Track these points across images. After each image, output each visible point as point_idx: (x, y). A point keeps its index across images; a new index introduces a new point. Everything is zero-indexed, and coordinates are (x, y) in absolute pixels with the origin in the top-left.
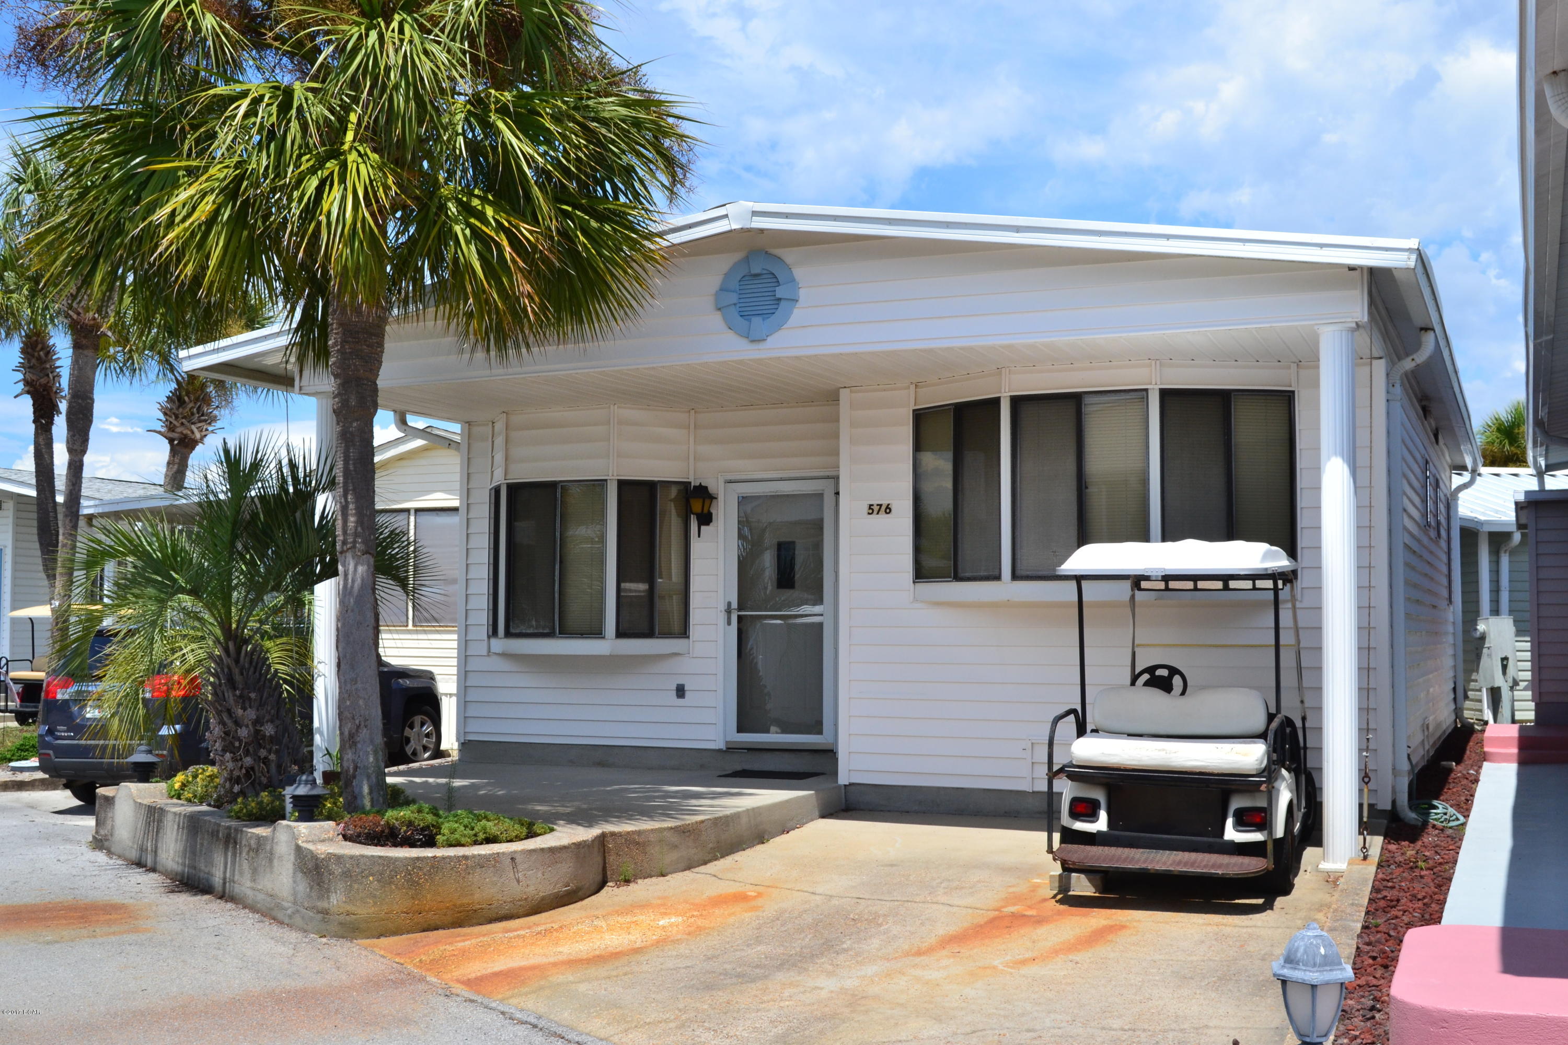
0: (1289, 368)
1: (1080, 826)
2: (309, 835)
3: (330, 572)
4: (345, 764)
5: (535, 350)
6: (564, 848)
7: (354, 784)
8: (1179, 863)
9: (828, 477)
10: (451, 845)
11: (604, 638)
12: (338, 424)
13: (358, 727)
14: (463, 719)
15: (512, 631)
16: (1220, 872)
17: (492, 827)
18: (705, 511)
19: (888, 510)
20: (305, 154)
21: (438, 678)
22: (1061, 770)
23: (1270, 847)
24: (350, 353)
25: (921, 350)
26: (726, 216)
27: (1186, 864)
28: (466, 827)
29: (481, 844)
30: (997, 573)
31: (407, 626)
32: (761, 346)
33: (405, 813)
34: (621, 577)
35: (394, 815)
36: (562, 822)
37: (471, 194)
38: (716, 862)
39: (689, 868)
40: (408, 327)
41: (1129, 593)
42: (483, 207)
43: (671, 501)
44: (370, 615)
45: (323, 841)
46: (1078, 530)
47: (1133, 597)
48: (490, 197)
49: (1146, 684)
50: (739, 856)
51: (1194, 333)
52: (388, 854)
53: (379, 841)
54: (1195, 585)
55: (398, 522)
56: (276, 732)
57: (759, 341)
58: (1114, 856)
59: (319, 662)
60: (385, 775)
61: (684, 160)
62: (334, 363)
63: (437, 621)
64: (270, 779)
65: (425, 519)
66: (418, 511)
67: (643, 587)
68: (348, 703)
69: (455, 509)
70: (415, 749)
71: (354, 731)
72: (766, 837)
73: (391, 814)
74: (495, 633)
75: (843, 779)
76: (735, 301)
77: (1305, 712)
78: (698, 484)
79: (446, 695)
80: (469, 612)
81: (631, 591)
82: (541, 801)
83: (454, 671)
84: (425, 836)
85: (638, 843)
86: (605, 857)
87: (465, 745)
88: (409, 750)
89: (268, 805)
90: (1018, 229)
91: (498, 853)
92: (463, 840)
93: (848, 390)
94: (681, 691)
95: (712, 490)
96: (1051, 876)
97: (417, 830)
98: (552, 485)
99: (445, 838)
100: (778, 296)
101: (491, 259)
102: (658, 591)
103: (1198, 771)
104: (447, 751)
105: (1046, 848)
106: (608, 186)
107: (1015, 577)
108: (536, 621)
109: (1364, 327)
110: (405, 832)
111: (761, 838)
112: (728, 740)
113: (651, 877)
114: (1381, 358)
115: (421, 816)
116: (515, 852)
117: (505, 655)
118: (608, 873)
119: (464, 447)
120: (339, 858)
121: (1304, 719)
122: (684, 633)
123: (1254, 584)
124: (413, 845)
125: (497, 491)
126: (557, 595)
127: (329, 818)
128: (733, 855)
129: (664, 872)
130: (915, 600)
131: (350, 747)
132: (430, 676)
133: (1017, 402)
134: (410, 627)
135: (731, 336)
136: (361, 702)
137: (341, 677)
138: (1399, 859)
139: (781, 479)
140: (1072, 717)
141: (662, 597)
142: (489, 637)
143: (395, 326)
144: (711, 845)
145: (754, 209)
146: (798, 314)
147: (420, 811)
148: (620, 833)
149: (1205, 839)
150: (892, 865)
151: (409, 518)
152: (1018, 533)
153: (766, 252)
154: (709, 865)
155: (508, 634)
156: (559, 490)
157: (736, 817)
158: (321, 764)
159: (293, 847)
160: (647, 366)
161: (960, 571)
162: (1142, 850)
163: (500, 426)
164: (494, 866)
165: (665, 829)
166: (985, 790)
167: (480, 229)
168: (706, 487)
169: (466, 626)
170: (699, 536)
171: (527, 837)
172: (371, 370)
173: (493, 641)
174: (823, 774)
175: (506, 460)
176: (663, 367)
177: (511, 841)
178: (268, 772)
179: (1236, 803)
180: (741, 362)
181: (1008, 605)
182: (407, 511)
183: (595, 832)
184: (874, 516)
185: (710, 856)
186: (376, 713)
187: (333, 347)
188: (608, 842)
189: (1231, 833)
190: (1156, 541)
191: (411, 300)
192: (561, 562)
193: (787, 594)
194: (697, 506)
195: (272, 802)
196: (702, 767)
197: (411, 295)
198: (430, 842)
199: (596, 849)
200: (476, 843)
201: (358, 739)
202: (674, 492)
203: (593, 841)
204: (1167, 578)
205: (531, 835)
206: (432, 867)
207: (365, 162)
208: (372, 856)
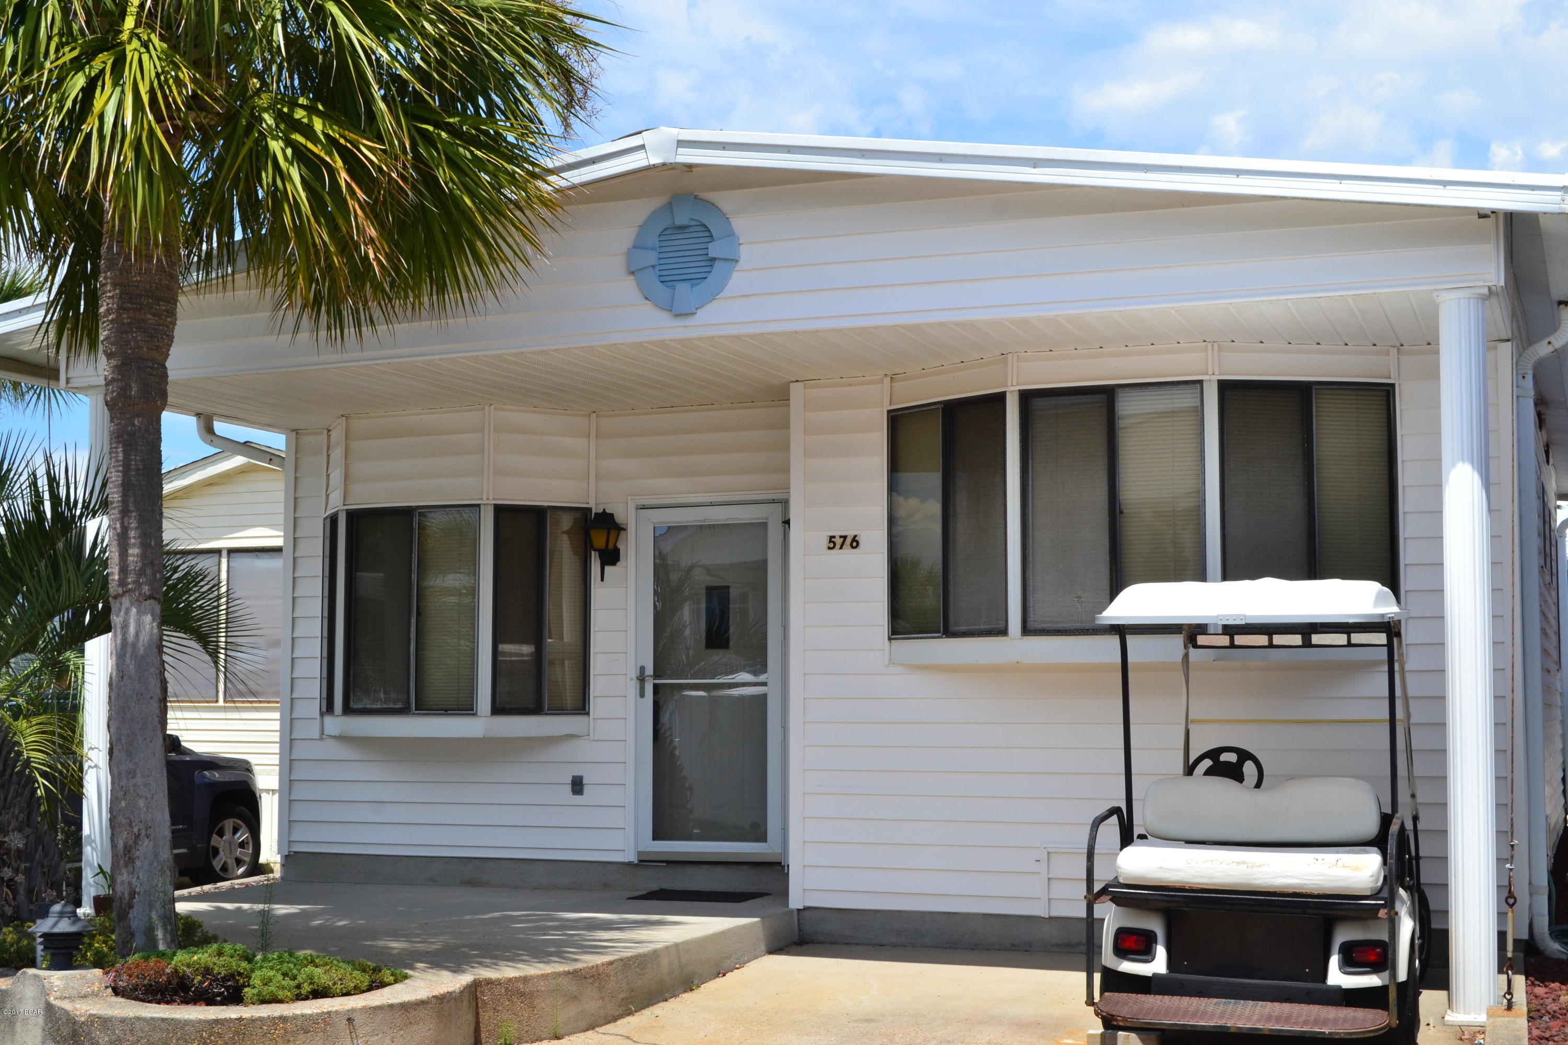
0: (1388, 353)
1: (1128, 967)
2: (65, 989)
3: (101, 626)
4: (119, 889)
5: (382, 328)
6: (422, 1003)
7: (131, 916)
8: (1269, 1018)
9: (773, 501)
10: (263, 1002)
11: (475, 714)
12: (112, 421)
13: (138, 836)
14: (287, 823)
15: (353, 705)
16: (1327, 1031)
17: (321, 975)
18: (611, 546)
19: (855, 543)
20: (67, 43)
21: (256, 769)
22: (1104, 891)
23: (1393, 994)
24: (130, 324)
25: (903, 327)
26: (643, 147)
27: (1278, 1020)
28: (285, 975)
29: (306, 998)
30: (1001, 626)
31: (217, 701)
32: (689, 321)
33: (202, 957)
34: (497, 638)
35: (183, 960)
36: (419, 965)
37: (294, 104)
38: (629, 1019)
39: (591, 1027)
40: (213, 298)
41: (1182, 651)
42: (310, 120)
43: (564, 533)
44: (154, 683)
45: (85, 997)
46: (1111, 569)
47: (1186, 656)
48: (320, 107)
49: (1209, 772)
50: (659, 1009)
51: (1271, 302)
52: (173, 1016)
53: (163, 994)
54: (1271, 640)
55: (203, 563)
56: (26, 845)
57: (686, 315)
58: (1178, 1008)
59: (91, 749)
60: (174, 900)
61: (584, 73)
62: (107, 338)
63: (254, 694)
64: (17, 909)
65: (241, 562)
66: (231, 551)
67: (527, 649)
68: (123, 804)
69: (277, 550)
70: (225, 863)
71: (131, 842)
72: (696, 982)
73: (181, 957)
74: (329, 708)
75: (796, 901)
76: (654, 261)
77: (1417, 809)
78: (601, 511)
79: (267, 791)
80: (297, 682)
81: (511, 654)
82: (395, 934)
83: (276, 759)
84: (227, 988)
85: (523, 994)
86: (477, 1014)
87: (290, 859)
88: (217, 864)
89: (12, 945)
90: (1035, 163)
91: (329, 1013)
92: (281, 994)
93: (801, 384)
94: (577, 786)
95: (619, 518)
96: (1090, 1036)
97: (217, 980)
98: (406, 513)
99: (255, 991)
100: (711, 255)
101: (319, 189)
102: (547, 655)
103: (1291, 891)
104: (268, 864)
105: (1085, 999)
106: (481, 102)
107: (1027, 631)
108: (385, 692)
109: (1497, 294)
110: (201, 983)
111: (688, 983)
112: (641, 849)
113: (541, 1040)
114: (1508, 340)
115: (222, 961)
116: (353, 1010)
117: (343, 738)
118: (483, 1035)
119: (290, 464)
120: (105, 1022)
121: (1415, 819)
122: (582, 707)
123: (1349, 639)
124: (210, 1002)
125: (333, 520)
126: (413, 658)
127: (97, 964)
128: (651, 1008)
129: (561, 1031)
130: (892, 662)
131: (126, 866)
132: (245, 767)
133: (1026, 397)
134: (221, 702)
135: (648, 310)
136: (141, 803)
137: (115, 768)
138: (1553, 1007)
139: (711, 504)
140: (1114, 819)
141: (552, 663)
142: (322, 714)
143: (193, 297)
144: (622, 995)
145: (680, 138)
146: (738, 280)
147: (220, 954)
148: (498, 980)
149: (1302, 984)
150: (868, 1021)
151: (220, 562)
152: (1030, 573)
153: (696, 197)
154: (621, 1022)
155: (348, 710)
156: (416, 519)
157: (655, 955)
158: (91, 886)
159: (42, 1006)
160: (533, 349)
161: (951, 623)
162: (1215, 1000)
163: (337, 434)
164: (324, 1031)
165: (559, 974)
166: (984, 915)
167: (305, 147)
168: (612, 515)
169: (292, 699)
170: (602, 580)
171: (370, 989)
172: (158, 348)
173: (328, 719)
174: (767, 894)
175: (346, 479)
176: (556, 350)
177: (347, 994)
178: (14, 899)
179: (1342, 936)
180: (660, 344)
181: (1018, 668)
182: (218, 552)
183: (466, 979)
184: (836, 551)
185: (620, 1011)
186: (162, 816)
187: (105, 316)
188: (482, 993)
189: (1337, 977)
190: (1215, 581)
191: (215, 262)
192: (418, 614)
193: (718, 656)
194: (599, 539)
195: (19, 940)
196: (606, 886)
197: (215, 252)
198: (235, 997)
199: (465, 1003)
200: (299, 998)
201: (137, 853)
202: (566, 522)
203: (462, 992)
204: (1230, 630)
205: (376, 985)
206: (237, 1033)
207: (148, 51)
208: (152, 1019)
